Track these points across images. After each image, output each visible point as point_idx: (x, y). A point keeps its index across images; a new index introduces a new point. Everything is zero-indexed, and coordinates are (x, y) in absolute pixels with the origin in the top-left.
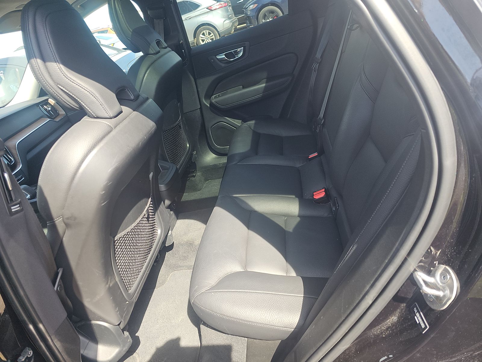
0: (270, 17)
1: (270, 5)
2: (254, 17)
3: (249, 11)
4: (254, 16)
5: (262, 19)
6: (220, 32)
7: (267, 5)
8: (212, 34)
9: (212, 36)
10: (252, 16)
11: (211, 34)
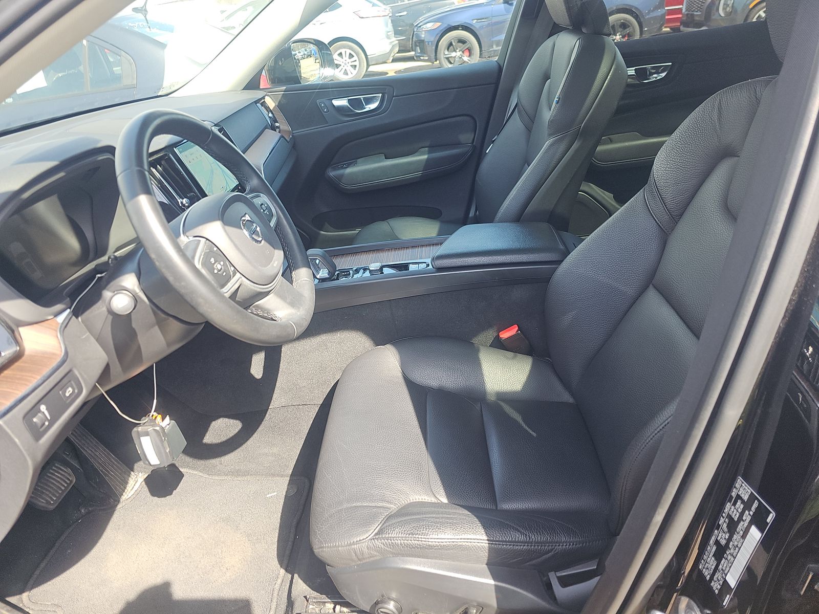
0: (457, 49)
1: (460, 28)
2: (430, 43)
3: (423, 32)
4: (432, 42)
5: (445, 50)
6: (369, 57)
7: (456, 28)
8: (355, 58)
9: (355, 61)
10: (428, 42)
11: (353, 56)
